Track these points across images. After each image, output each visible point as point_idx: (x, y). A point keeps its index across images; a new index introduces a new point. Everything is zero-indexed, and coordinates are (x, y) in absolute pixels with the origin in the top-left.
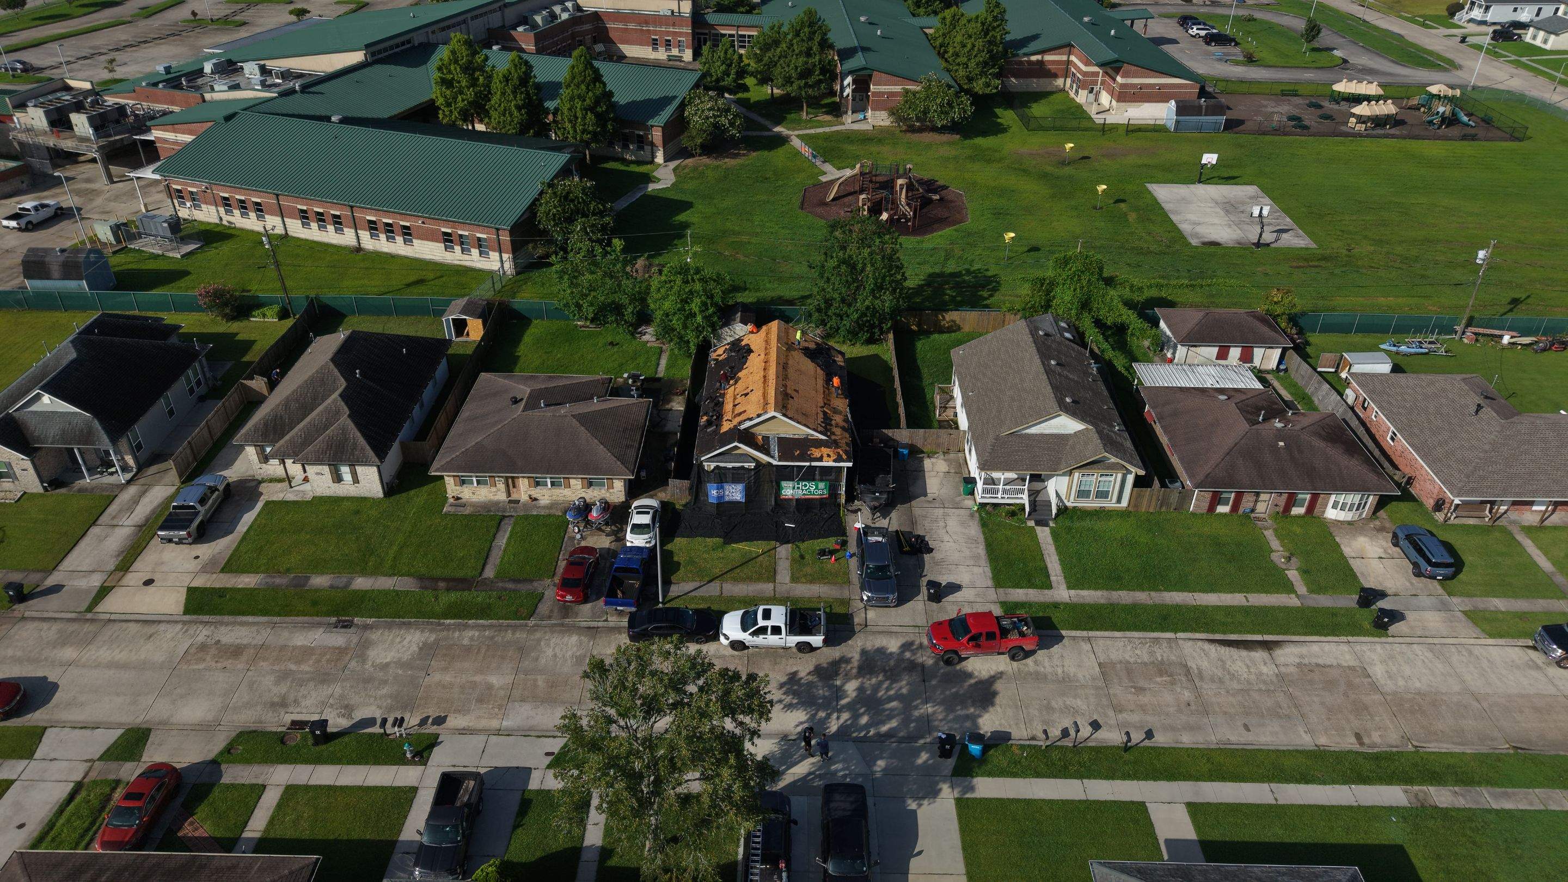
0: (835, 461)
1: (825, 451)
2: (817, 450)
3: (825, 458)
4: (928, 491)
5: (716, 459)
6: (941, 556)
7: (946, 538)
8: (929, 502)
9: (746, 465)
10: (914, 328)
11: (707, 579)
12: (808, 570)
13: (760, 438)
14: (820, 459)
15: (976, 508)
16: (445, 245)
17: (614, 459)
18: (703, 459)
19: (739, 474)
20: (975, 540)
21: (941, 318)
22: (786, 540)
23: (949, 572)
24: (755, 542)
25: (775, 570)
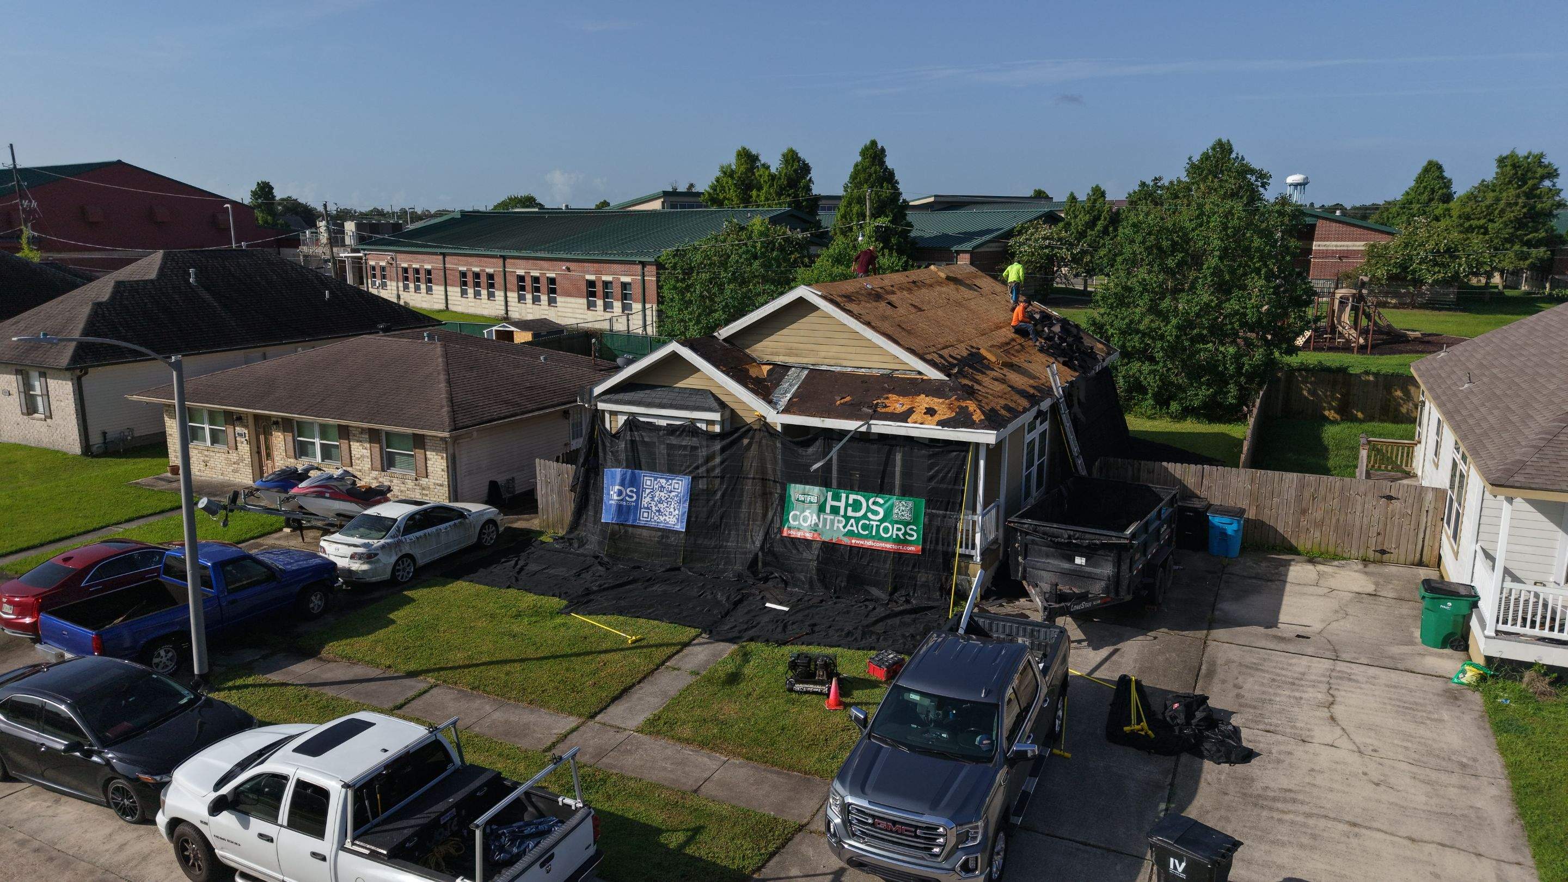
0: (943, 424)
1: (924, 401)
2: (903, 400)
3: (916, 416)
4: (1283, 617)
5: (628, 396)
7: (1324, 733)
8: (1282, 639)
9: (704, 420)
10: (1331, 414)
11: (411, 668)
13: (766, 366)
14: (903, 417)
15: (1472, 677)
16: (588, 302)
17: (445, 402)
18: (598, 390)
19: (685, 447)
20: (1464, 766)
21: (1399, 393)
22: (734, 634)
23: (1305, 840)
24: (642, 621)
25: (626, 691)
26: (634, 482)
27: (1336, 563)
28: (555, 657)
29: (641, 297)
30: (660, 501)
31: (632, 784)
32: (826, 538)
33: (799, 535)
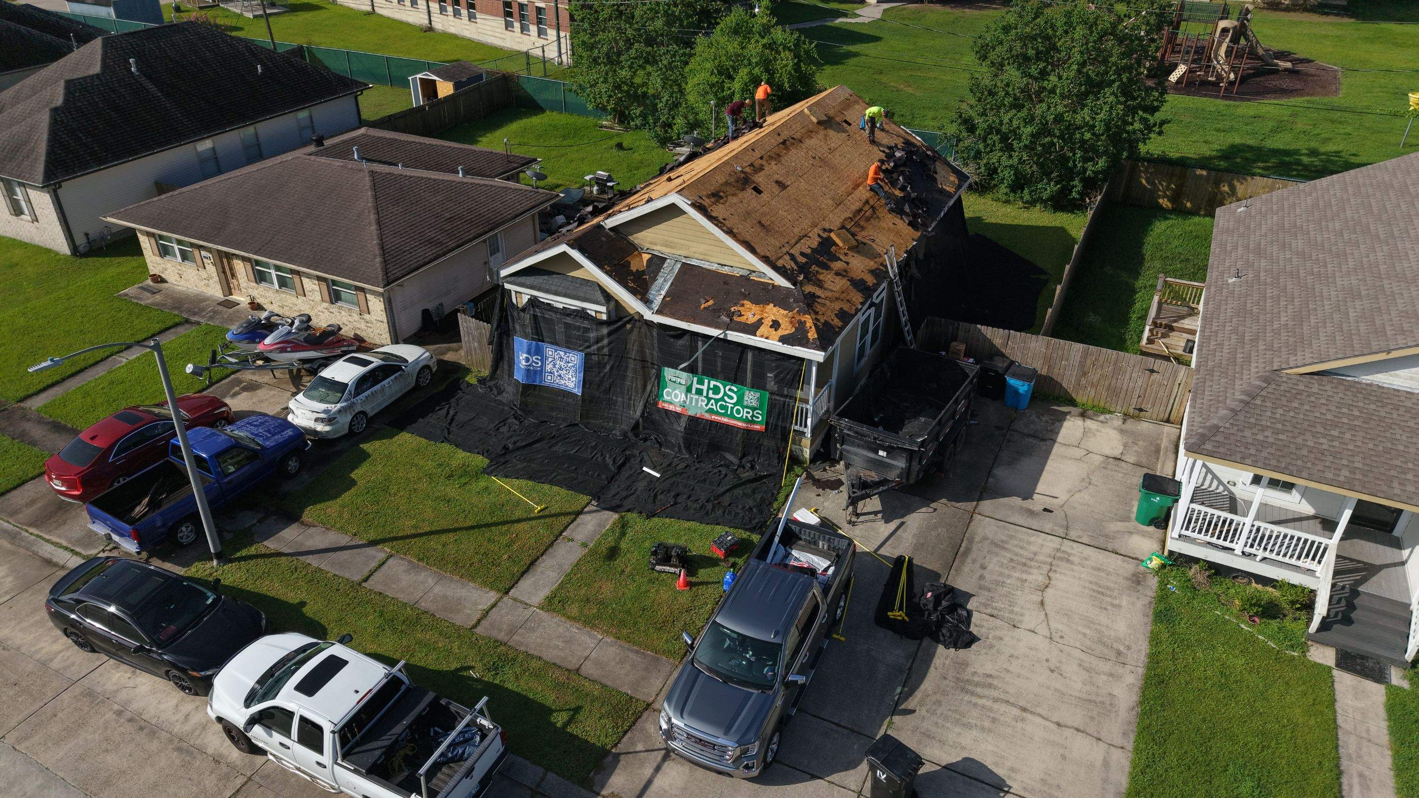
0: (784, 340)
1: (773, 312)
2: (755, 308)
3: (763, 330)
4: (1041, 488)
5: (529, 280)
6: (989, 668)
7: (1031, 618)
8: (1031, 513)
9: (592, 308)
10: (1165, 203)
11: (372, 535)
12: (607, 589)
13: (646, 257)
14: (752, 329)
15: (1156, 562)
16: (506, 21)
17: (377, 251)
18: (504, 273)
19: (579, 328)
20: (1119, 653)
21: (1226, 188)
22: (616, 502)
23: (987, 724)
24: (546, 487)
25: (533, 563)
26: (539, 352)
27: (1102, 418)
28: (479, 527)
29: (554, 22)
30: (561, 369)
31: (534, 664)
32: (691, 413)
33: (671, 408)
